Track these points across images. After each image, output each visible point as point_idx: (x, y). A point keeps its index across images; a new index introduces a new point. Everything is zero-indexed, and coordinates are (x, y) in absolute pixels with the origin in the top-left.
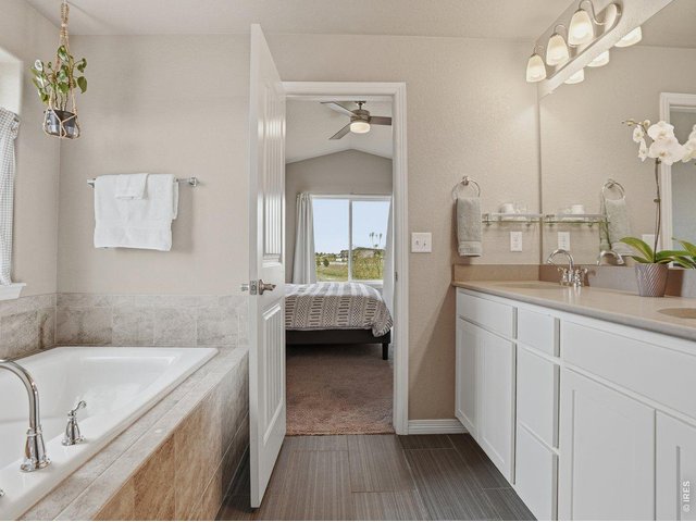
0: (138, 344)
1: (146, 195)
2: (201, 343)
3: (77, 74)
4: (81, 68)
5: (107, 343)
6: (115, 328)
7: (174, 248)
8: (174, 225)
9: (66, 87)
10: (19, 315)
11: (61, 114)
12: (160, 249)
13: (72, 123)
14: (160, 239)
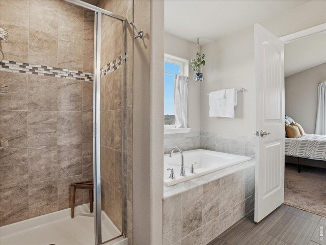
0: (224, 152)
1: (225, 97)
2: (246, 154)
3: (202, 60)
4: (203, 58)
5: (214, 150)
6: (217, 145)
7: (235, 117)
8: (235, 108)
9: (198, 66)
10: (190, 138)
11: (198, 75)
12: (231, 117)
13: (201, 77)
14: (230, 113)
